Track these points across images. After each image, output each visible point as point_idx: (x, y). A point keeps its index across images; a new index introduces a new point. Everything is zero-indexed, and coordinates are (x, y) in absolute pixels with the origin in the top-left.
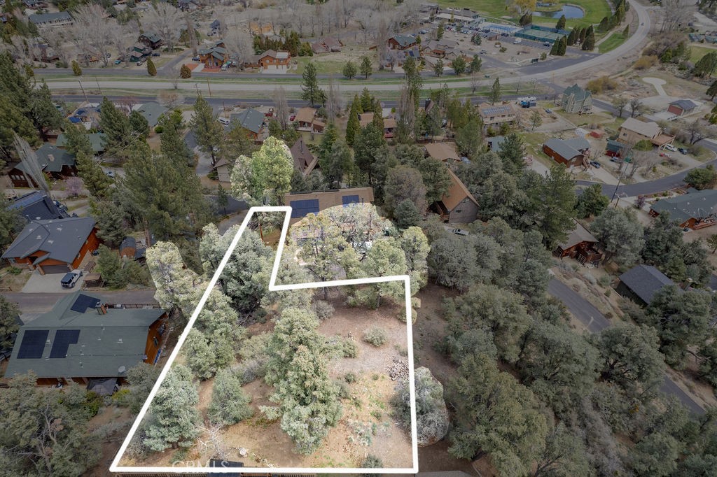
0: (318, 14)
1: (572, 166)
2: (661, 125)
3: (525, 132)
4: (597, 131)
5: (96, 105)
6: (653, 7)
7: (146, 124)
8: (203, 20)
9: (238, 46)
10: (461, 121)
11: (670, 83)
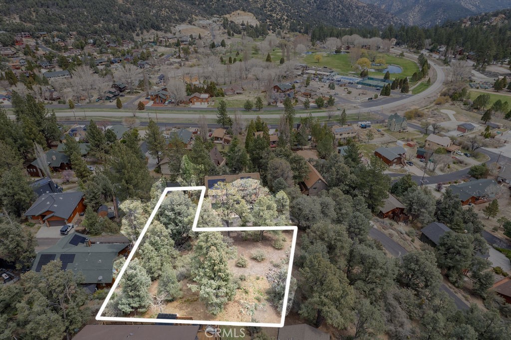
0: (228, 70)
1: (394, 165)
2: (452, 139)
3: (363, 144)
4: (411, 143)
5: (83, 126)
6: (446, 67)
7: (115, 137)
8: (154, 74)
9: (176, 90)
10: (320, 137)
11: (458, 113)
